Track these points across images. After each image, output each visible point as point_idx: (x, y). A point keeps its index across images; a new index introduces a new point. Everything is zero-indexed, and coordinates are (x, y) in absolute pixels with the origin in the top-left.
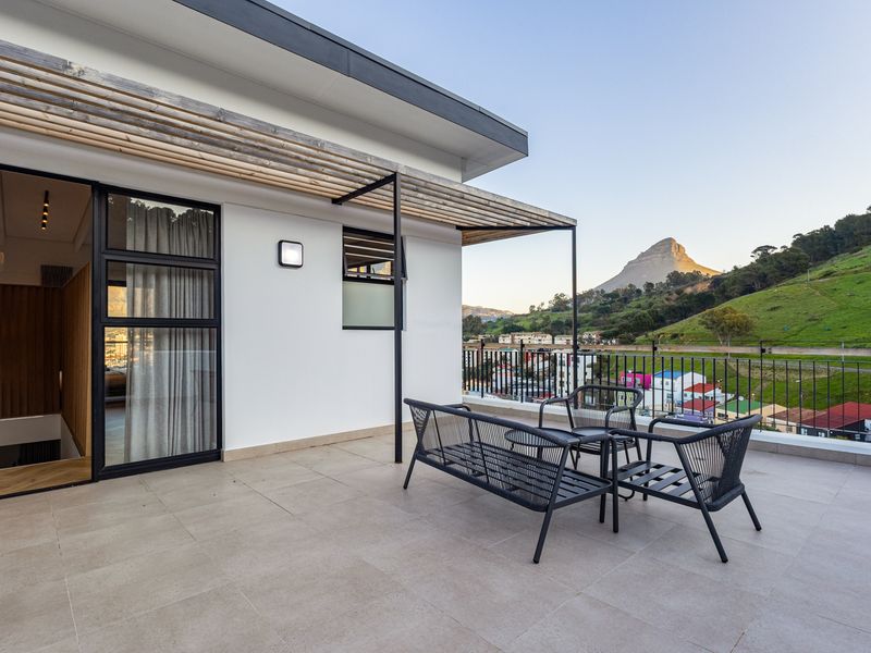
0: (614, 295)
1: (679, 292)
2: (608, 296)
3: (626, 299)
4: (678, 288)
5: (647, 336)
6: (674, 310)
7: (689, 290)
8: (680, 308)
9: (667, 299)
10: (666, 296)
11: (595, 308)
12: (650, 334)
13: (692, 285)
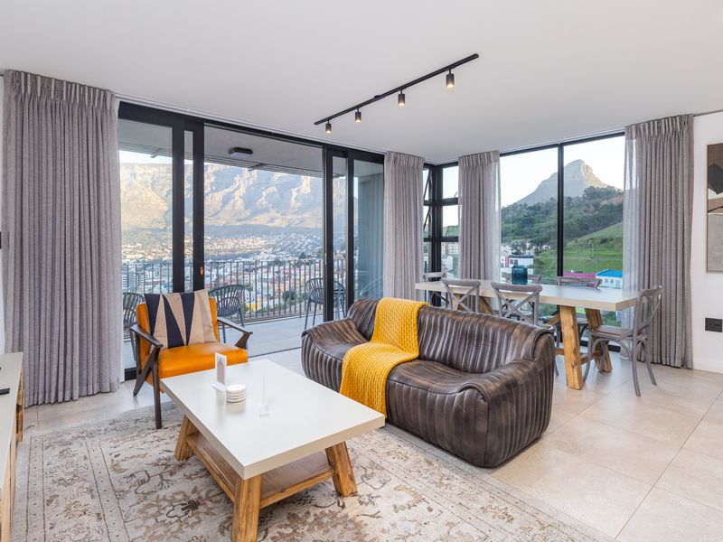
0: (536, 208)
1: (596, 206)
2: (531, 208)
3: (547, 212)
4: (595, 201)
5: (576, 241)
6: (598, 219)
7: (605, 202)
8: (604, 217)
9: (585, 211)
10: (584, 208)
11: (519, 220)
12: (579, 240)
13: (608, 199)
